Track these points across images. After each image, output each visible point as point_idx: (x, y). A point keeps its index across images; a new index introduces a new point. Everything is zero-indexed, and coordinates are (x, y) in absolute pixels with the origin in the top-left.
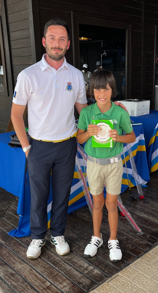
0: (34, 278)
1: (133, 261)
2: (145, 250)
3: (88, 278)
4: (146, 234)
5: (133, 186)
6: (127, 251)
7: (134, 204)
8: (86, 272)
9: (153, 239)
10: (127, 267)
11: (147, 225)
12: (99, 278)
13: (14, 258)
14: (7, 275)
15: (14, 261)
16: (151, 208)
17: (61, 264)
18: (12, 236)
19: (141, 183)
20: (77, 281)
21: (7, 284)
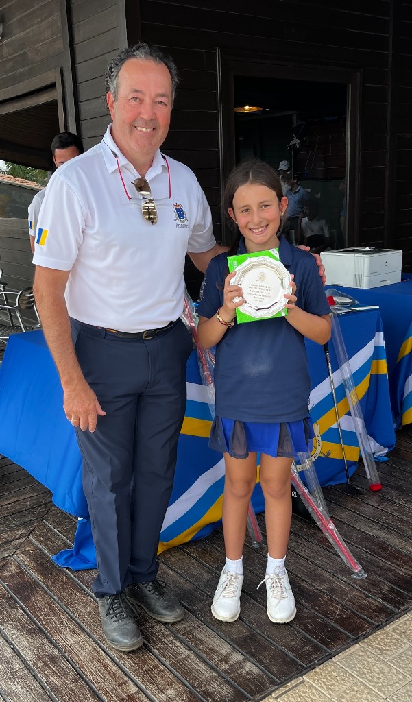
0: (100, 672)
1: (344, 649)
2: (376, 623)
3: (228, 682)
4: (380, 581)
6: (330, 621)
7: (356, 503)
8: (224, 667)
9: (398, 594)
10: (326, 664)
11: (386, 560)
12: (256, 686)
13: (59, 618)
14: (42, 658)
15: (61, 626)
16: (396, 514)
17: (166, 641)
18: (60, 564)
19: (373, 451)
20: (201, 687)
21: (40, 679)
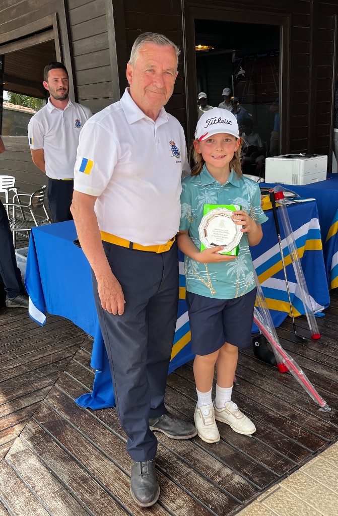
0: (123, 488)
1: (308, 462)
2: (329, 440)
3: (222, 491)
5: (299, 314)
6: (294, 440)
7: (303, 349)
8: (218, 479)
10: (295, 473)
11: (330, 391)
12: (244, 493)
13: (86, 448)
14: (75, 480)
15: (88, 454)
16: (334, 356)
17: (171, 462)
18: (82, 405)
19: (314, 310)
20: (202, 496)
21: (76, 497)
